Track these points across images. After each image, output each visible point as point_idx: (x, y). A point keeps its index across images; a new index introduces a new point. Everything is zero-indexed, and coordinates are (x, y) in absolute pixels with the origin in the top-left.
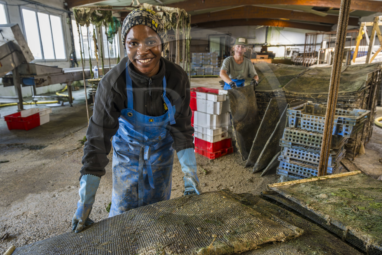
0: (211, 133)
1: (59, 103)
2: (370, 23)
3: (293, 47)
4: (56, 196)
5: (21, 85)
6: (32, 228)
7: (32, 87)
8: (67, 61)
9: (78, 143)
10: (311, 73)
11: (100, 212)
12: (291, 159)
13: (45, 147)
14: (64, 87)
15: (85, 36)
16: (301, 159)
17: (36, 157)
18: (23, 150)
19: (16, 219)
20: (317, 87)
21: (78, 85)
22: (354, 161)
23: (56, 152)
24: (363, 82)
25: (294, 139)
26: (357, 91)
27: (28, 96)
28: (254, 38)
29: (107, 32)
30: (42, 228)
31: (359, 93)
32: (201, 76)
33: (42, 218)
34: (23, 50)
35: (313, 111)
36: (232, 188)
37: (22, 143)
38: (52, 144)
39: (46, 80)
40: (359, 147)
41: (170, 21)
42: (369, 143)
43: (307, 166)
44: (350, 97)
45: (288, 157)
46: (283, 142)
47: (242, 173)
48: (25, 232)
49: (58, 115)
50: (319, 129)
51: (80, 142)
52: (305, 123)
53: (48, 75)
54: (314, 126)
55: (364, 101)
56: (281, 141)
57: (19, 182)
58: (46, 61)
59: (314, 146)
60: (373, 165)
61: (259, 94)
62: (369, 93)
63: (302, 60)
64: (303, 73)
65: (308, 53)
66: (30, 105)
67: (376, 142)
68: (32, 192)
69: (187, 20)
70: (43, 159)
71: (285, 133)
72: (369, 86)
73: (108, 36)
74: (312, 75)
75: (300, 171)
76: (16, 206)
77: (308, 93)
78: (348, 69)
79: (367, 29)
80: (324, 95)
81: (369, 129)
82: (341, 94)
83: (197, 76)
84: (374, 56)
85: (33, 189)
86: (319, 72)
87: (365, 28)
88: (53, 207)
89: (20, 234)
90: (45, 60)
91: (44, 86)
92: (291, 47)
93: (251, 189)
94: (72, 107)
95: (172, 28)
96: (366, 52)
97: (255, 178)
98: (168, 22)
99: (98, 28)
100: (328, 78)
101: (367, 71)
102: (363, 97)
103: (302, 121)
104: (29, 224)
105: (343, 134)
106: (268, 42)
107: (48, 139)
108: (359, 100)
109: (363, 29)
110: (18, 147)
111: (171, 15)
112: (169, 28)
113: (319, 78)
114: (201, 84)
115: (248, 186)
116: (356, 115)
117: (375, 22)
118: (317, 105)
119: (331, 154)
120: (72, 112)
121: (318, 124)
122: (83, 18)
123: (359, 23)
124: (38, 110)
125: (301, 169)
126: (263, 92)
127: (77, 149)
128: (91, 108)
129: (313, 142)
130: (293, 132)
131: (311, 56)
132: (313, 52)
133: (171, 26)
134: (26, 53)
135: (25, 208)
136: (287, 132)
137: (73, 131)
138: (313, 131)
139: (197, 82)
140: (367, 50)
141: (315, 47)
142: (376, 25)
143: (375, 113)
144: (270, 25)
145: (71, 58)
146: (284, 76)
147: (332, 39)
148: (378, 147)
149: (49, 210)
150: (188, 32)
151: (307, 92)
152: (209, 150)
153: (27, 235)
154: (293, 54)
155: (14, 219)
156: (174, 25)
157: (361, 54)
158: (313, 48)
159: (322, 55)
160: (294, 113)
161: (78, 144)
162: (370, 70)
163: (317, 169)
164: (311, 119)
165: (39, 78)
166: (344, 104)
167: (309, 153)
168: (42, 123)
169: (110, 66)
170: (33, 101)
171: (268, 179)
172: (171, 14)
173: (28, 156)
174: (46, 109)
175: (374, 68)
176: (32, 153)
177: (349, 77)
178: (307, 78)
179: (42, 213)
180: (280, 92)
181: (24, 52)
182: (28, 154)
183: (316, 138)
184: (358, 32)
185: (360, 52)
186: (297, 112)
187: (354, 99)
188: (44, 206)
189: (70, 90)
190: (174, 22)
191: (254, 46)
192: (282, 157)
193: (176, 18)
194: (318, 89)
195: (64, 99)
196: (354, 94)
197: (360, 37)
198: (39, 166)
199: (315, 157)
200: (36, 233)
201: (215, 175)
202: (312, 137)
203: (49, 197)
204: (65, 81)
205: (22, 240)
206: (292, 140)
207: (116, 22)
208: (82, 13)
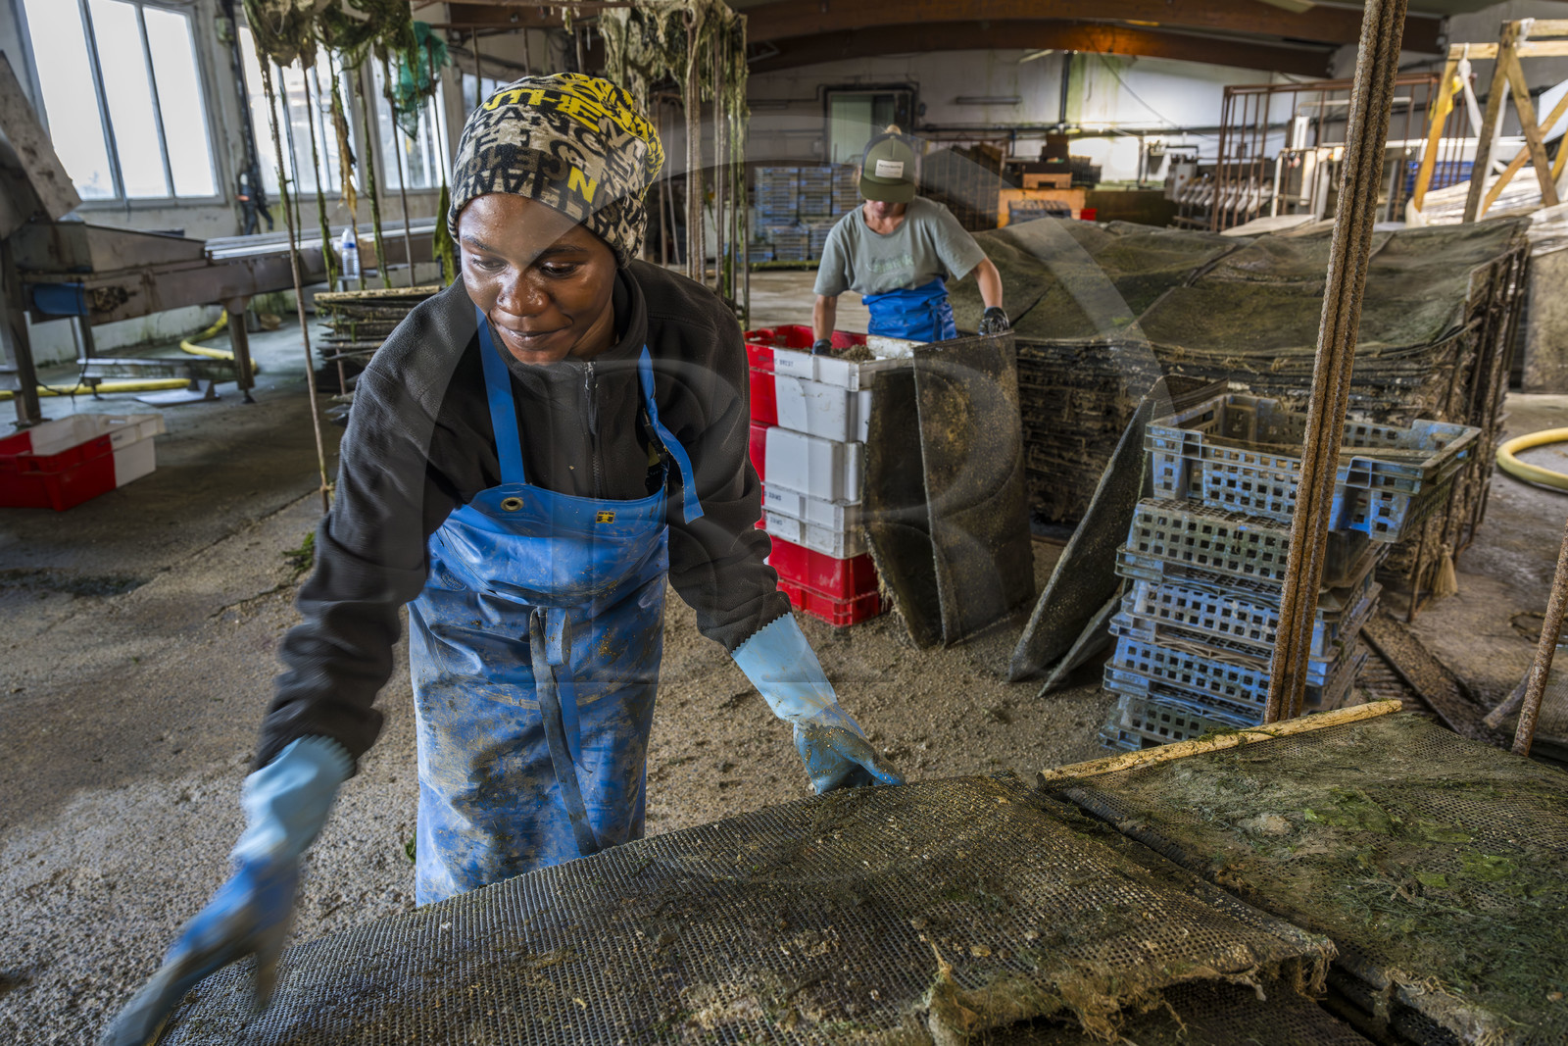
0: (836, 521)
1: (194, 387)
2: (1485, 46)
3: (1175, 140)
4: (194, 800)
5: (27, 314)
6: (93, 939)
7: (76, 320)
8: (226, 205)
9: (280, 563)
10: (1243, 264)
11: (381, 865)
12: (1162, 629)
13: (139, 585)
14: (217, 318)
15: (296, 95)
16: (1200, 627)
17: (100, 629)
18: (44, 597)
19: (25, 899)
20: (1269, 324)
21: (274, 309)
22: (1414, 623)
23: (186, 605)
24: (1453, 303)
25: (1174, 545)
26: (1430, 345)
27: (57, 358)
28: (1015, 102)
29: (394, 90)
30: (135, 939)
31: (1438, 351)
32: (793, 264)
33: (135, 897)
34: (32, 162)
35: (1252, 430)
36: (923, 746)
37: (39, 566)
38: (168, 569)
39: (134, 294)
40: (1431, 569)
41: (661, 45)
42: (1475, 546)
43: (1224, 655)
44: (1398, 370)
45: (1151, 622)
46: (1130, 559)
47: (966, 682)
48: (65, 956)
49: (192, 440)
50: (1276, 507)
51: (290, 559)
52: (1217, 481)
53: (145, 271)
54: (1254, 495)
55: (1456, 383)
56: (1123, 557)
57: (35, 738)
58: (132, 205)
59: (1256, 574)
60: (1490, 642)
61: (1035, 352)
62: (1476, 350)
63: (1209, 194)
64: (1213, 264)
65: (1235, 167)
66: (68, 399)
67: (1502, 545)
68: (91, 782)
69: (728, 37)
70: (134, 639)
71: (1137, 523)
72: (1477, 321)
73: (397, 105)
74: (1248, 271)
75: (1196, 674)
76: (24, 846)
77: (1230, 352)
78: (1394, 245)
79: (1473, 70)
80: (1295, 357)
81: (1474, 492)
82: (1365, 353)
83: (780, 262)
84: (1498, 183)
85: (93, 771)
86: (1278, 259)
87: (1465, 68)
88: (180, 843)
89: (43, 966)
90: (130, 201)
91: (128, 317)
92: (1164, 140)
93: (1002, 752)
94: (249, 407)
95: (668, 72)
96: (1468, 163)
97: (1016, 705)
98: (651, 46)
99: (355, 73)
100: (1315, 285)
101: (1471, 254)
102: (1450, 367)
103: (1206, 476)
104: (83, 922)
105: (1369, 527)
106: (1071, 118)
107: (154, 548)
108: (1436, 377)
109: (1456, 71)
110: (24, 585)
111: (662, 22)
112: (657, 75)
113: (1278, 284)
114: (794, 297)
115: (987, 740)
116: (1422, 445)
117: (1506, 46)
118: (1267, 405)
119: (1321, 610)
120: (252, 426)
121: (1271, 484)
122: (287, 30)
123: (1441, 41)
124: (107, 423)
125: (1203, 669)
126: (1049, 346)
127: (275, 591)
128: (331, 415)
129: (1250, 561)
130: (1170, 520)
131: (1246, 178)
132: (1255, 161)
133: (663, 63)
134: (45, 178)
135: (61, 851)
136: (1147, 518)
137: (258, 511)
138: (1250, 513)
139: (779, 291)
140: (1470, 156)
141: (1264, 141)
142: (1508, 55)
143: (1499, 427)
144: (1079, 46)
145: (241, 193)
146: (1135, 274)
147: (1330, 107)
148: (1508, 563)
149: (164, 857)
150: (738, 90)
151: (1227, 347)
152: (826, 588)
153: (74, 967)
154: (1172, 169)
155: (18, 900)
156: (679, 61)
157: (1447, 172)
158: (1254, 142)
159: (1292, 177)
160: (1173, 439)
161: (280, 570)
162: (1480, 252)
163: (1265, 668)
164: (1242, 464)
165: (103, 285)
166: (1377, 395)
167: (1235, 606)
168: (123, 476)
169: (408, 228)
170: (83, 380)
171: (1071, 707)
172: (663, 15)
173: (70, 626)
174: (138, 420)
175: (1499, 242)
176: (85, 609)
177: (1398, 279)
178: (1227, 286)
179: (136, 871)
180: (1120, 346)
181: (32, 172)
182: (67, 618)
183: (1261, 543)
184: (1438, 85)
185: (1445, 163)
186: (1188, 437)
187: (1419, 376)
188: (143, 841)
189: (241, 331)
190: (677, 52)
191: (1013, 133)
192: (1124, 619)
193: (684, 34)
194: (1270, 335)
195: (214, 370)
196: (1416, 354)
197: (1446, 104)
198: (118, 669)
199: (1258, 620)
200: (110, 962)
201: (855, 694)
202: (1246, 538)
203: (162, 802)
204: (216, 295)
205: (55, 993)
206: (1165, 553)
207: (432, 44)
208: (281, 8)
